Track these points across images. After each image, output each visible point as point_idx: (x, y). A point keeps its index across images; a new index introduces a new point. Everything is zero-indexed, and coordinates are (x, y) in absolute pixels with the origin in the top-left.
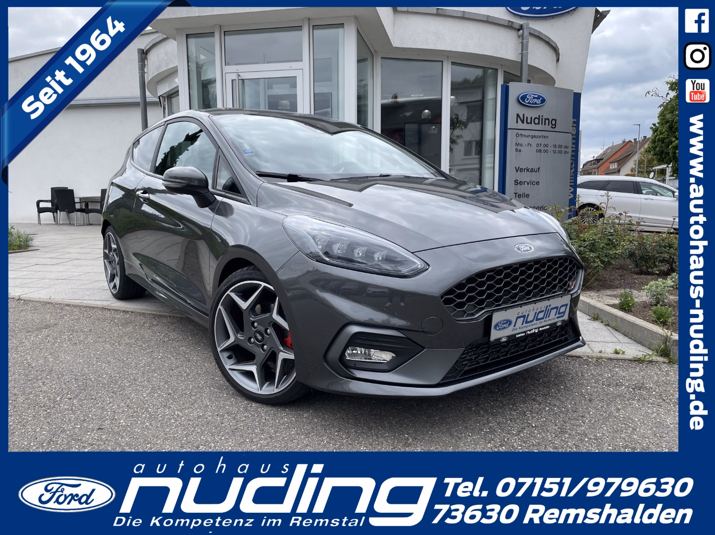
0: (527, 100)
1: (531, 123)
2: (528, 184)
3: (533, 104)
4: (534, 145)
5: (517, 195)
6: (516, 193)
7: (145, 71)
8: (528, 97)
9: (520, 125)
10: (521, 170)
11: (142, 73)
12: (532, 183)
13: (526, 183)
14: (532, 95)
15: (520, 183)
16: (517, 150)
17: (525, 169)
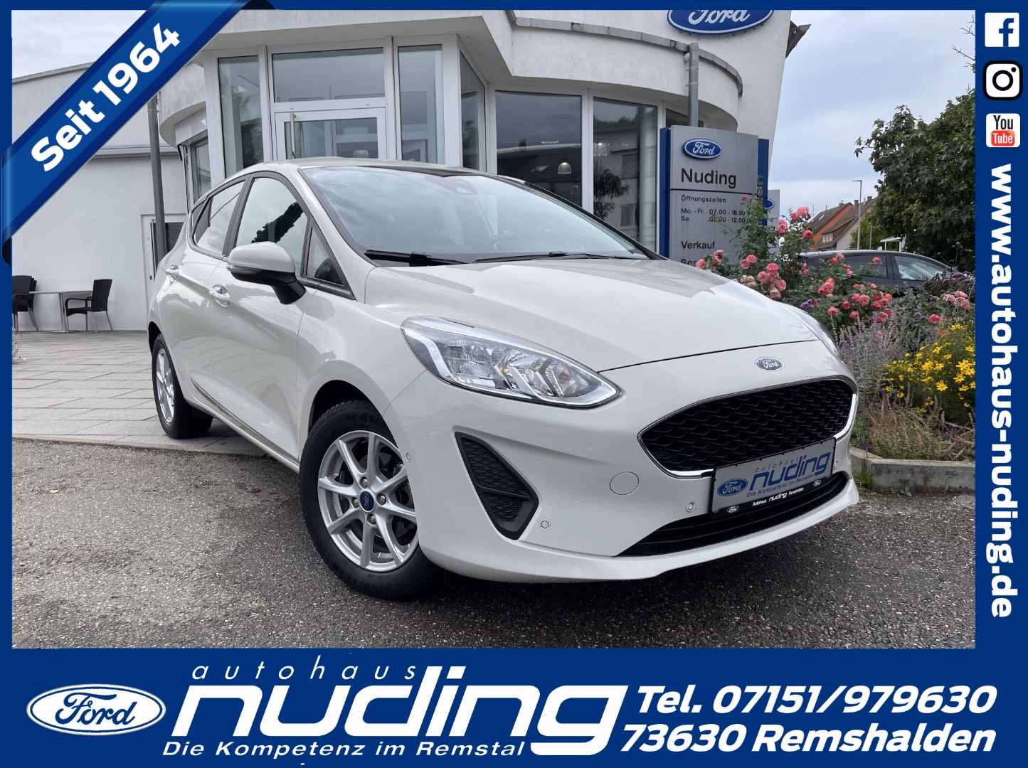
0: (696, 150)
1: (701, 181)
4: (706, 211)
7: (158, 111)
8: (696, 146)
9: (687, 184)
10: (690, 246)
14: (702, 143)
16: (683, 219)
17: (694, 244)
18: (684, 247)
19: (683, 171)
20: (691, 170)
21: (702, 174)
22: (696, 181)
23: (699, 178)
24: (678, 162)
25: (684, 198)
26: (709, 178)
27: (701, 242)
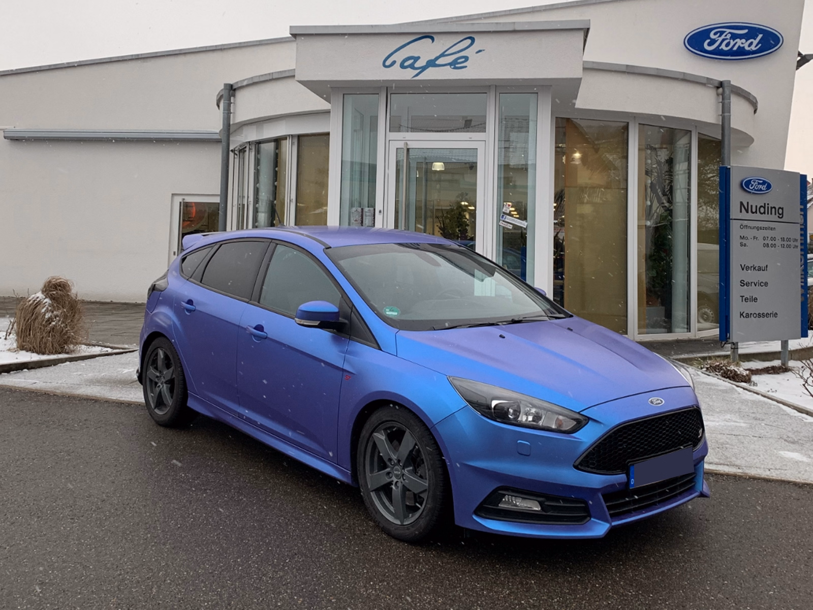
0: (752, 186)
1: (756, 212)
2: (755, 285)
3: (757, 190)
4: (761, 238)
5: (744, 298)
6: (742, 297)
7: (232, 111)
8: (752, 183)
9: (744, 215)
10: (748, 268)
11: (228, 113)
12: (760, 284)
13: (753, 284)
14: (757, 181)
15: (746, 284)
16: (742, 245)
17: (751, 267)
18: (743, 270)
19: (742, 204)
20: (748, 203)
21: (756, 206)
22: (753, 213)
23: (754, 211)
24: (737, 196)
25: (742, 227)
26: (762, 210)
27: (757, 265)
